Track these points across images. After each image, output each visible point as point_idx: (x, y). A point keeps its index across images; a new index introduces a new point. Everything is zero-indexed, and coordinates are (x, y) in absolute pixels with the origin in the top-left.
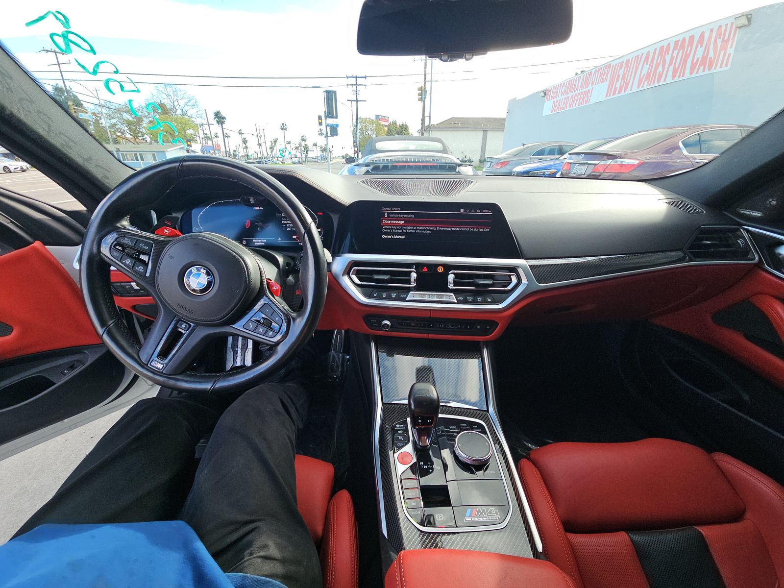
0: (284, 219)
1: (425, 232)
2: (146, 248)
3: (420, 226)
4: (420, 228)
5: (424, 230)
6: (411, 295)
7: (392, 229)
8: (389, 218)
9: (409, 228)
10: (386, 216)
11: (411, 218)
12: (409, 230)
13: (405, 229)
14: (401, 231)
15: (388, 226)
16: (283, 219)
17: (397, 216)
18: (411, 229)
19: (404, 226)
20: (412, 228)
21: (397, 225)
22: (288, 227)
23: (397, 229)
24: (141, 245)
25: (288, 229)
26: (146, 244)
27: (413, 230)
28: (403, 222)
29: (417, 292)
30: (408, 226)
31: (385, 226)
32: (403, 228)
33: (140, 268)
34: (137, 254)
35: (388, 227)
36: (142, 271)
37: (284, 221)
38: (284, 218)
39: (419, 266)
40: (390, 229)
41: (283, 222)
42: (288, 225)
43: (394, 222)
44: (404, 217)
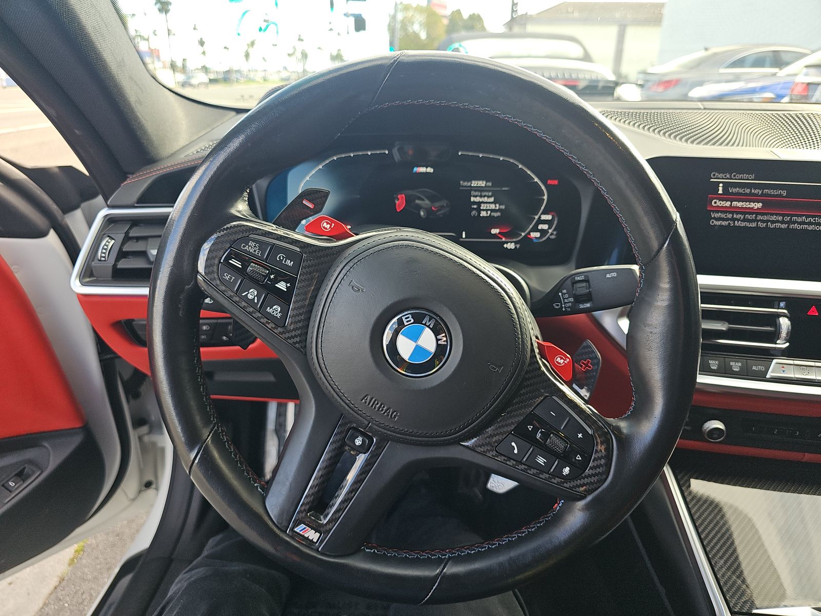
0: (476, 193)
1: (811, 228)
2: (289, 263)
3: (801, 216)
4: (800, 220)
5: (810, 223)
6: (776, 367)
7: (733, 220)
8: (726, 196)
9: (774, 218)
10: (720, 192)
11: (781, 196)
12: (773, 222)
13: (763, 221)
14: (754, 225)
15: (725, 212)
16: (473, 193)
17: (748, 191)
18: (778, 221)
19: (762, 214)
20: (780, 218)
21: (744, 211)
22: (484, 210)
23: (744, 220)
24: (280, 256)
25: (483, 214)
26: (290, 254)
27: (783, 222)
28: (760, 205)
29: (791, 362)
30: (772, 214)
31: (718, 212)
32: (759, 217)
33: (276, 310)
34: (272, 277)
35: (723, 216)
36: (279, 315)
37: (476, 196)
38: (476, 191)
39: (795, 303)
40: (727, 220)
41: (472, 199)
42: (483, 207)
43: (740, 204)
44: (763, 195)
